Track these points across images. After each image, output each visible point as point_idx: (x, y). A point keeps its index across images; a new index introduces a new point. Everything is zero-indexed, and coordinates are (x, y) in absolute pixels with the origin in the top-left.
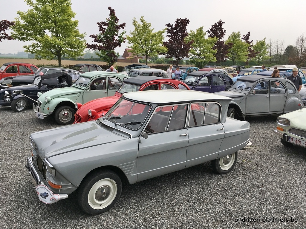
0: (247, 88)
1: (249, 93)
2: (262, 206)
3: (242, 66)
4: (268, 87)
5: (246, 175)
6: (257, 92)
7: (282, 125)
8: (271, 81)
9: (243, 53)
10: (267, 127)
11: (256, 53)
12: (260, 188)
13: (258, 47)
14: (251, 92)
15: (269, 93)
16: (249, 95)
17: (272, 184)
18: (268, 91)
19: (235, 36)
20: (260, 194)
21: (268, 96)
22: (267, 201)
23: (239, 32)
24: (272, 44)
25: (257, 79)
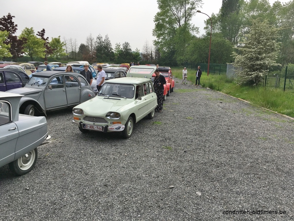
0: (44, 84)
1: (46, 89)
2: (64, 193)
3: (41, 62)
4: (63, 82)
5: (48, 168)
6: (54, 87)
7: (77, 115)
8: (65, 76)
9: (40, 50)
10: (67, 118)
11: (53, 50)
12: (62, 176)
13: (54, 44)
14: (48, 88)
15: (64, 87)
16: (46, 90)
17: (73, 170)
18: (63, 85)
19: (29, 32)
20: (62, 183)
21: (64, 90)
22: (68, 186)
23: (33, 28)
24: (66, 42)
25: (52, 75)
